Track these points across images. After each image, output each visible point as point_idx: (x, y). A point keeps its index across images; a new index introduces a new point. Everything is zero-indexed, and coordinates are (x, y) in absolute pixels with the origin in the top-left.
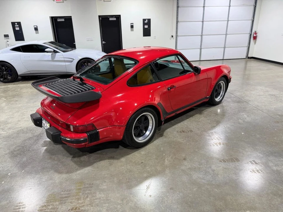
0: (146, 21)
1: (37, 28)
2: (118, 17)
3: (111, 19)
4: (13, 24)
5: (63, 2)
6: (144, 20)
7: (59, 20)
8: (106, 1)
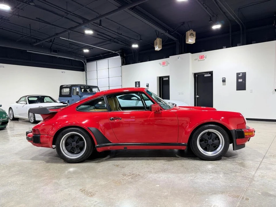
0: (240, 75)
1: (148, 85)
3: (205, 76)
4: (136, 83)
5: (167, 65)
7: (164, 79)
8: (200, 61)
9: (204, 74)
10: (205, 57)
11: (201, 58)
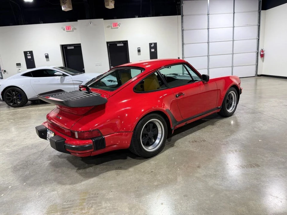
0: (152, 45)
1: (48, 55)
2: (126, 43)
4: (25, 53)
5: (73, 31)
6: (150, 44)
7: (69, 48)
8: (113, 28)
9: (117, 44)
10: (118, 25)
11: (114, 26)
